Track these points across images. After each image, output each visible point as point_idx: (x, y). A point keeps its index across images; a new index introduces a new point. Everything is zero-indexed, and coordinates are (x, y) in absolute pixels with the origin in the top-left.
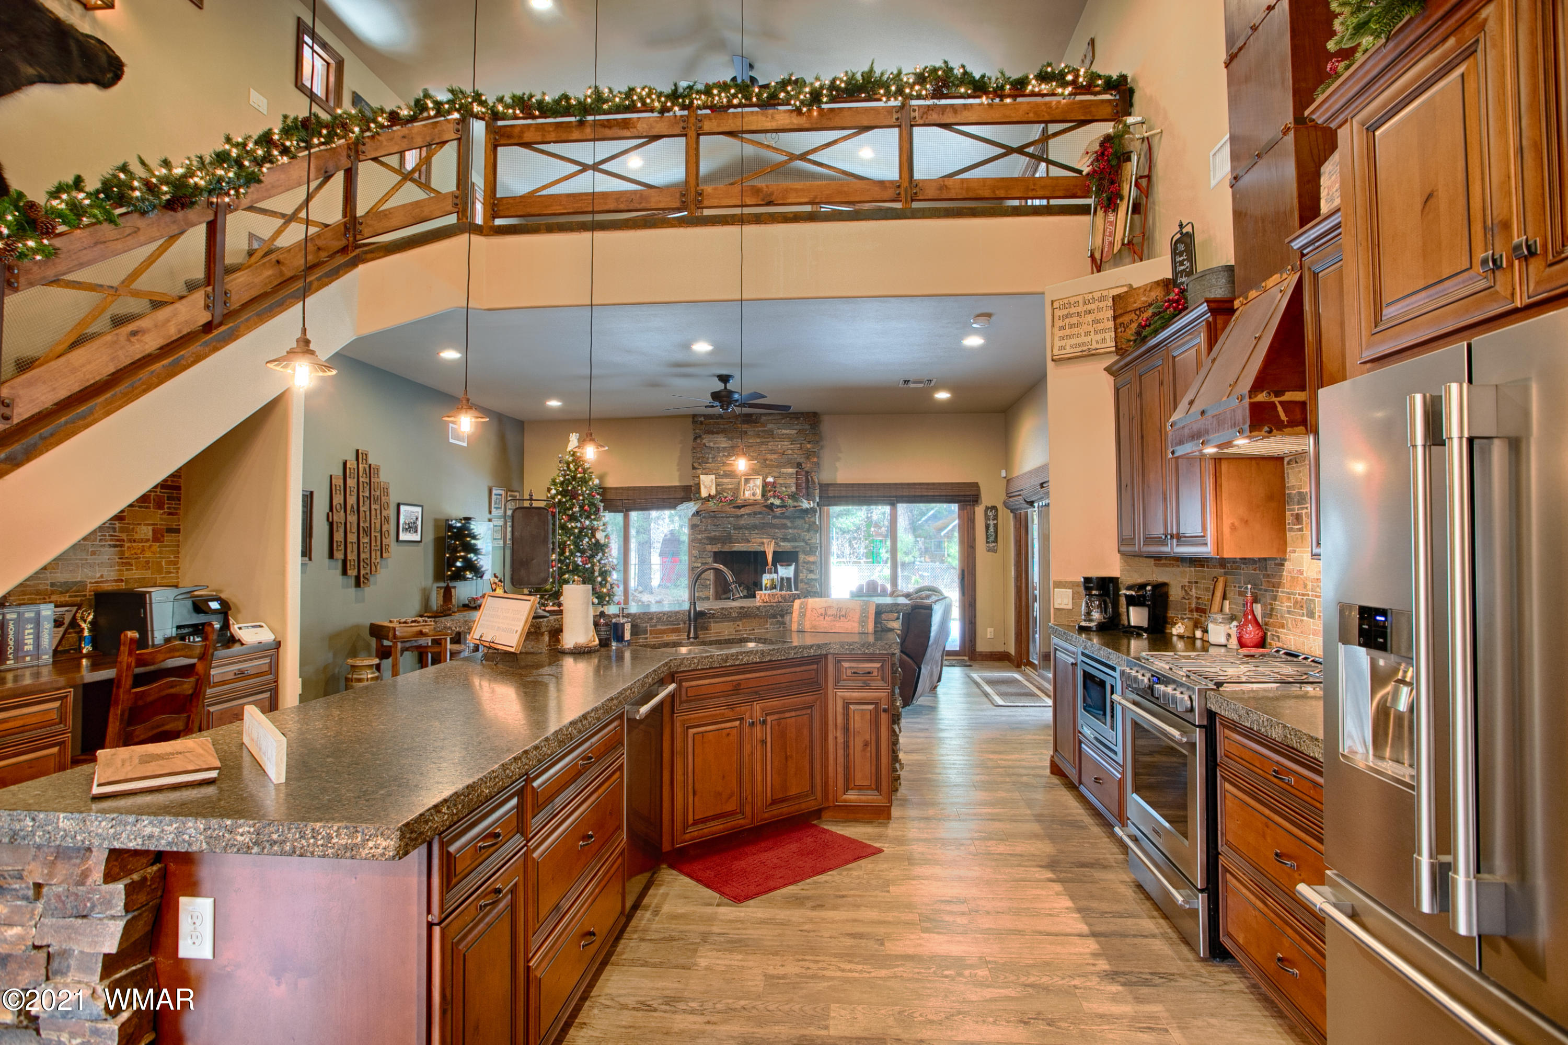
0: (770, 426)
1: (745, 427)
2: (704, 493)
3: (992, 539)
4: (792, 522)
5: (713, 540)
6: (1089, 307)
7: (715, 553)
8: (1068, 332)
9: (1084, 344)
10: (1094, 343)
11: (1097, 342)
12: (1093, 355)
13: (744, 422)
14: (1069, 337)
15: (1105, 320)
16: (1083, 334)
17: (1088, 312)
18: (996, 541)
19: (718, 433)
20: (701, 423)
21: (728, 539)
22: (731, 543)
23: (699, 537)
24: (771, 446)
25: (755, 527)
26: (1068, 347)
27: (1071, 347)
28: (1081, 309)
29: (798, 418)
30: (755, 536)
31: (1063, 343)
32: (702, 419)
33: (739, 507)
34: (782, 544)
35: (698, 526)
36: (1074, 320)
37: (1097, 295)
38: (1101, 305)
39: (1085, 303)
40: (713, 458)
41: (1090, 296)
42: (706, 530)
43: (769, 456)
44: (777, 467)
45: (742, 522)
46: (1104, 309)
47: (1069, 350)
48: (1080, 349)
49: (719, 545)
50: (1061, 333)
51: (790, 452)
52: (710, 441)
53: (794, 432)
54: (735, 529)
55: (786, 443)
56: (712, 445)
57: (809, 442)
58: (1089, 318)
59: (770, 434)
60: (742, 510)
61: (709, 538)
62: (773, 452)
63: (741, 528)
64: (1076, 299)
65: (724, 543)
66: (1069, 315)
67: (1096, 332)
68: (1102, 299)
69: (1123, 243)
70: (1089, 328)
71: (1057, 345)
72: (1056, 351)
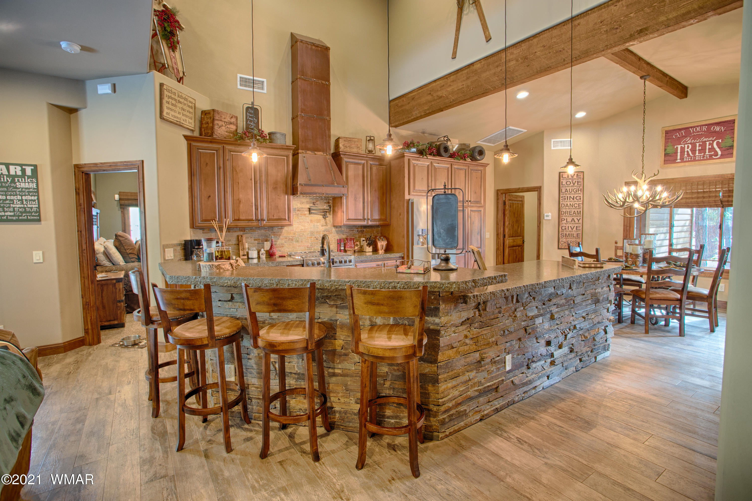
6: (180, 100)
8: (170, 106)
9: (178, 117)
14: (171, 110)
16: (177, 112)
17: (179, 102)
26: (170, 115)
27: (172, 116)
28: (176, 98)
31: (168, 111)
36: (174, 102)
37: (183, 96)
38: (185, 102)
39: (178, 96)
41: (180, 94)
46: (186, 105)
48: (176, 119)
50: (167, 105)
58: (180, 105)
64: (175, 91)
66: (172, 98)
67: (183, 115)
68: (186, 99)
69: (184, 74)
70: (180, 111)
71: (165, 111)
72: (165, 114)
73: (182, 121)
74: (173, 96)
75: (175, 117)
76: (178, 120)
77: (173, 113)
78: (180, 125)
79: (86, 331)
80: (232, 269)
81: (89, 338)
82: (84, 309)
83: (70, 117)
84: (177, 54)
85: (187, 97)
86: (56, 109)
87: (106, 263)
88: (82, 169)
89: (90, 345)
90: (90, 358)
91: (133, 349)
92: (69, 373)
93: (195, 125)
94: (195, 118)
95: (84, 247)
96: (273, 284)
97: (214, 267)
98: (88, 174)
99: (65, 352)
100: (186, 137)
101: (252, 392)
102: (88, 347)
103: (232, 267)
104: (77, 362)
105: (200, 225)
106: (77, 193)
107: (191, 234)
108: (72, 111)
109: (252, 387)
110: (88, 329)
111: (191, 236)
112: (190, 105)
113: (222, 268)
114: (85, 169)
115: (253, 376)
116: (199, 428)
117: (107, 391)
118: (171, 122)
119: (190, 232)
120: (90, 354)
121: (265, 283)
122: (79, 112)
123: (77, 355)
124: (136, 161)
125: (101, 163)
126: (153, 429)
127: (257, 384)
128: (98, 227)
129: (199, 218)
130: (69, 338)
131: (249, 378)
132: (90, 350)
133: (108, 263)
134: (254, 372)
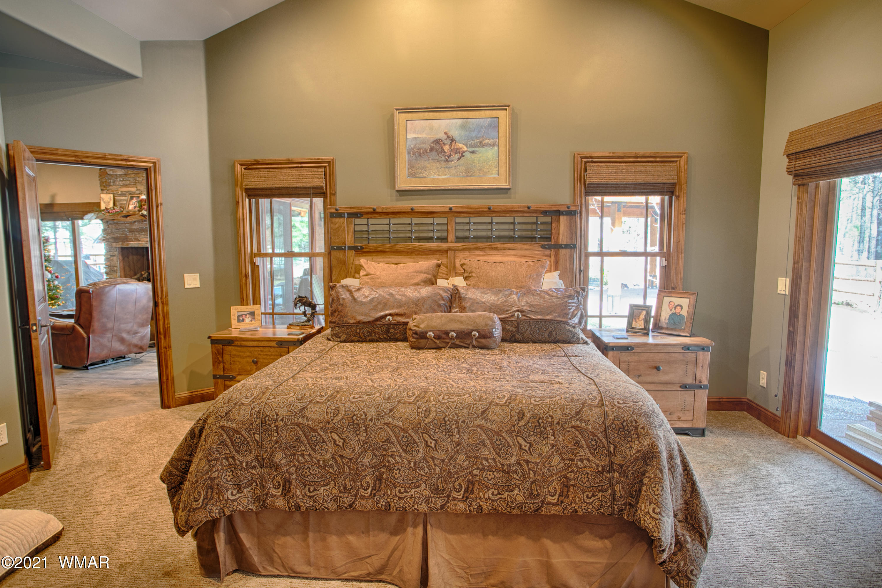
2: (103, 207)
5: (116, 240)
7: (118, 248)
21: (125, 239)
22: (127, 241)
23: (108, 237)
30: (143, 236)
33: (126, 216)
40: (113, 182)
42: (111, 233)
45: (132, 227)
49: (120, 243)
54: (129, 232)
60: (128, 218)
61: (113, 238)
63: (133, 231)
65: (124, 242)
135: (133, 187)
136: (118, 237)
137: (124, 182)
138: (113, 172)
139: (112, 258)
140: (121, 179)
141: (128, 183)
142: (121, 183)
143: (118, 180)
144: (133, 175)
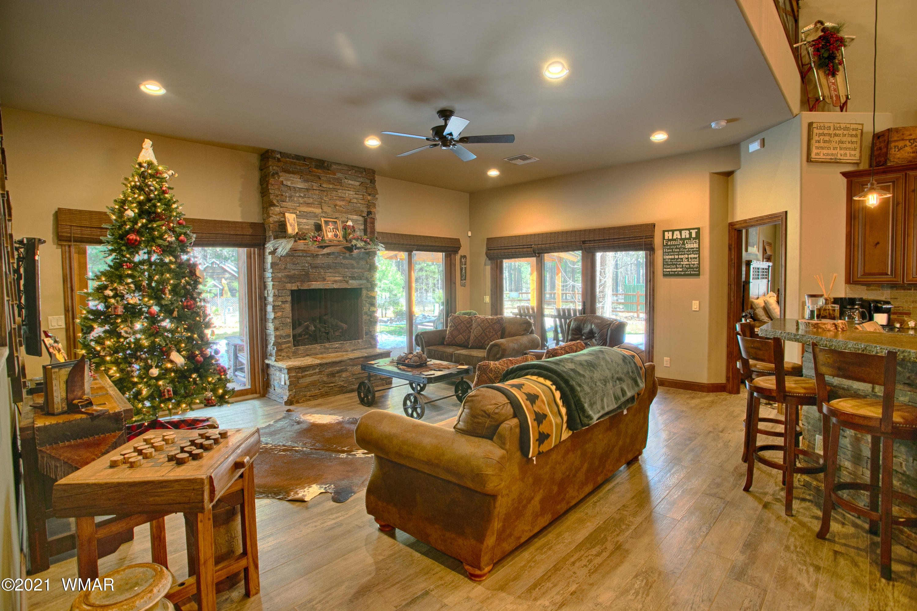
0: (339, 175)
1: (319, 172)
3: (464, 278)
4: (358, 263)
5: (292, 278)
6: (837, 132)
7: (292, 292)
8: (822, 144)
9: (832, 154)
10: (839, 155)
11: (841, 155)
12: (838, 162)
13: (317, 167)
14: (822, 148)
15: (847, 143)
16: (832, 148)
17: (835, 135)
18: (465, 279)
19: (293, 173)
20: (279, 160)
21: (306, 278)
23: (280, 275)
24: (340, 193)
25: (329, 267)
26: (822, 155)
27: (824, 155)
28: (831, 132)
29: (362, 173)
30: (329, 274)
31: (818, 151)
32: (279, 156)
33: (321, 248)
34: (350, 282)
35: (278, 264)
36: (827, 138)
37: (843, 126)
38: (845, 132)
39: (834, 129)
40: (290, 197)
41: (838, 125)
42: (285, 268)
43: (338, 203)
44: (345, 213)
45: (319, 261)
46: (847, 135)
47: (821, 156)
48: (829, 157)
50: (817, 144)
51: (355, 201)
52: (287, 180)
53: (358, 183)
54: (312, 268)
55: (351, 193)
56: (289, 183)
57: (369, 195)
58: (837, 139)
59: (339, 182)
60: (323, 250)
61: (288, 277)
62: (342, 199)
63: (319, 268)
64: (829, 125)
65: (303, 282)
66: (824, 135)
67: (841, 149)
68: (846, 129)
69: (847, 98)
70: (837, 145)
71: (814, 151)
72: (813, 155)
73: (839, 157)
74: (826, 132)
75: (828, 154)
76: (832, 157)
77: (825, 151)
78: (836, 162)
79: (728, 379)
80: (836, 330)
81: (729, 386)
82: (728, 357)
83: (728, 181)
84: (839, 77)
85: (848, 126)
86: (716, 175)
87: (764, 318)
88: (735, 227)
89: (731, 392)
90: (724, 402)
91: (765, 407)
92: (703, 408)
93: (861, 156)
94: (861, 147)
95: (732, 299)
96: (859, 349)
97: (810, 325)
98: (740, 230)
99: (708, 392)
100: (844, 174)
101: (843, 476)
102: (727, 394)
103: (836, 328)
104: (713, 402)
105: (858, 279)
106: (730, 249)
107: (846, 291)
108: (729, 174)
109: (844, 470)
110: (729, 377)
111: (846, 293)
112: (854, 133)
113: (821, 328)
114: (737, 227)
115: (847, 457)
116: (776, 485)
117: (720, 429)
118: (822, 162)
119: (846, 288)
120: (726, 400)
121: (849, 346)
122: (735, 174)
123: (716, 398)
124: (780, 213)
125: (750, 219)
126: (736, 468)
127: (850, 468)
128: (768, 281)
129: (860, 270)
130: (713, 381)
131: (842, 459)
132: (728, 396)
133: (767, 318)
134: (849, 453)
135: (317, 208)
136: (295, 274)
137: (306, 199)
138: (292, 183)
139: (283, 306)
140: (302, 195)
141: (311, 201)
142: (301, 200)
143: (297, 195)
144: (317, 192)
